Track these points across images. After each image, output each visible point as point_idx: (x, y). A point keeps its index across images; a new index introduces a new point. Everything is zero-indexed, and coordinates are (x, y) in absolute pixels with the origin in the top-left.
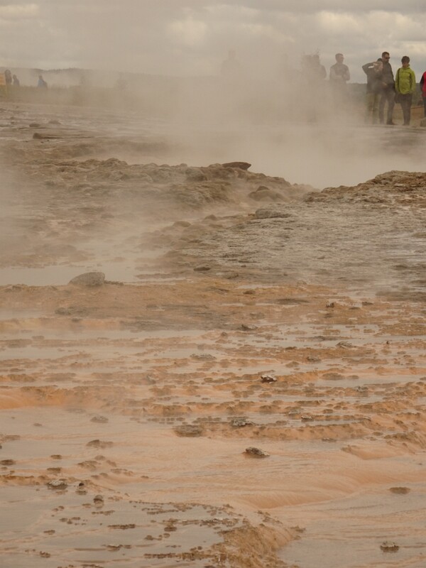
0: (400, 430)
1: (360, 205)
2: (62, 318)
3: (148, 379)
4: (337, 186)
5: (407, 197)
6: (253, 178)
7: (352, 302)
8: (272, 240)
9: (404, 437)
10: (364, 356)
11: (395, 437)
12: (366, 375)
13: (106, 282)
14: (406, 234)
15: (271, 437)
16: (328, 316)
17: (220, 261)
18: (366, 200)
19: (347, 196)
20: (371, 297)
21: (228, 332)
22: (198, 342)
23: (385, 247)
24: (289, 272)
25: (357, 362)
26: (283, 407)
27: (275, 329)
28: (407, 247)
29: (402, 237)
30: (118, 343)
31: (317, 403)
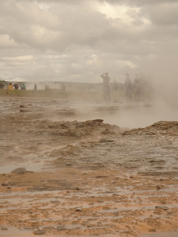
0: (127, 230)
1: (144, 136)
2: (4, 187)
3: (29, 212)
4: (137, 128)
5: (165, 132)
6: (105, 125)
7: (126, 177)
8: (102, 152)
9: (128, 233)
10: (123, 199)
11: (124, 232)
12: (120, 207)
13: (26, 172)
14: (159, 147)
15: (72, 234)
16: (114, 183)
17: (78, 161)
18: (147, 134)
19: (140, 132)
20: (135, 174)
21: (70, 191)
22: (56, 196)
23: (149, 153)
24: (105, 165)
25: (119, 202)
26: (81, 222)
27: (90, 189)
28: (158, 153)
29: (158, 149)
30: (23, 197)
31: (96, 219)
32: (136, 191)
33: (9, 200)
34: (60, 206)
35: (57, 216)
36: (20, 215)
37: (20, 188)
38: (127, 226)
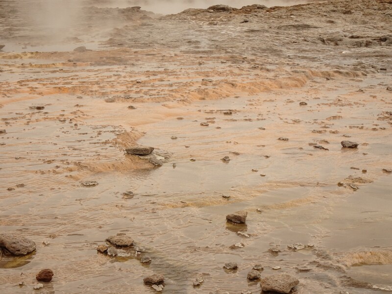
0: (182, 98)
1: (178, 21)
2: (70, 63)
3: (97, 83)
4: (170, 14)
5: (194, 17)
6: (142, 12)
7: (171, 54)
8: (146, 34)
9: (183, 101)
10: (173, 73)
11: (180, 100)
12: (173, 80)
13: (86, 50)
14: (192, 30)
15: (138, 102)
16: (162, 59)
17: (127, 41)
18: (180, 19)
19: (173, 18)
20: (178, 52)
21: (127, 66)
22: (116, 70)
23: (185, 35)
24: (151, 45)
25: (170, 75)
26: (143, 91)
27: (143, 64)
28: (192, 35)
29: (191, 31)
30: (89, 71)
31: (155, 90)
32: (182, 66)
33: (77, 74)
34: (122, 79)
35: (122, 87)
36: (90, 86)
37: (84, 63)
38: (182, 96)
